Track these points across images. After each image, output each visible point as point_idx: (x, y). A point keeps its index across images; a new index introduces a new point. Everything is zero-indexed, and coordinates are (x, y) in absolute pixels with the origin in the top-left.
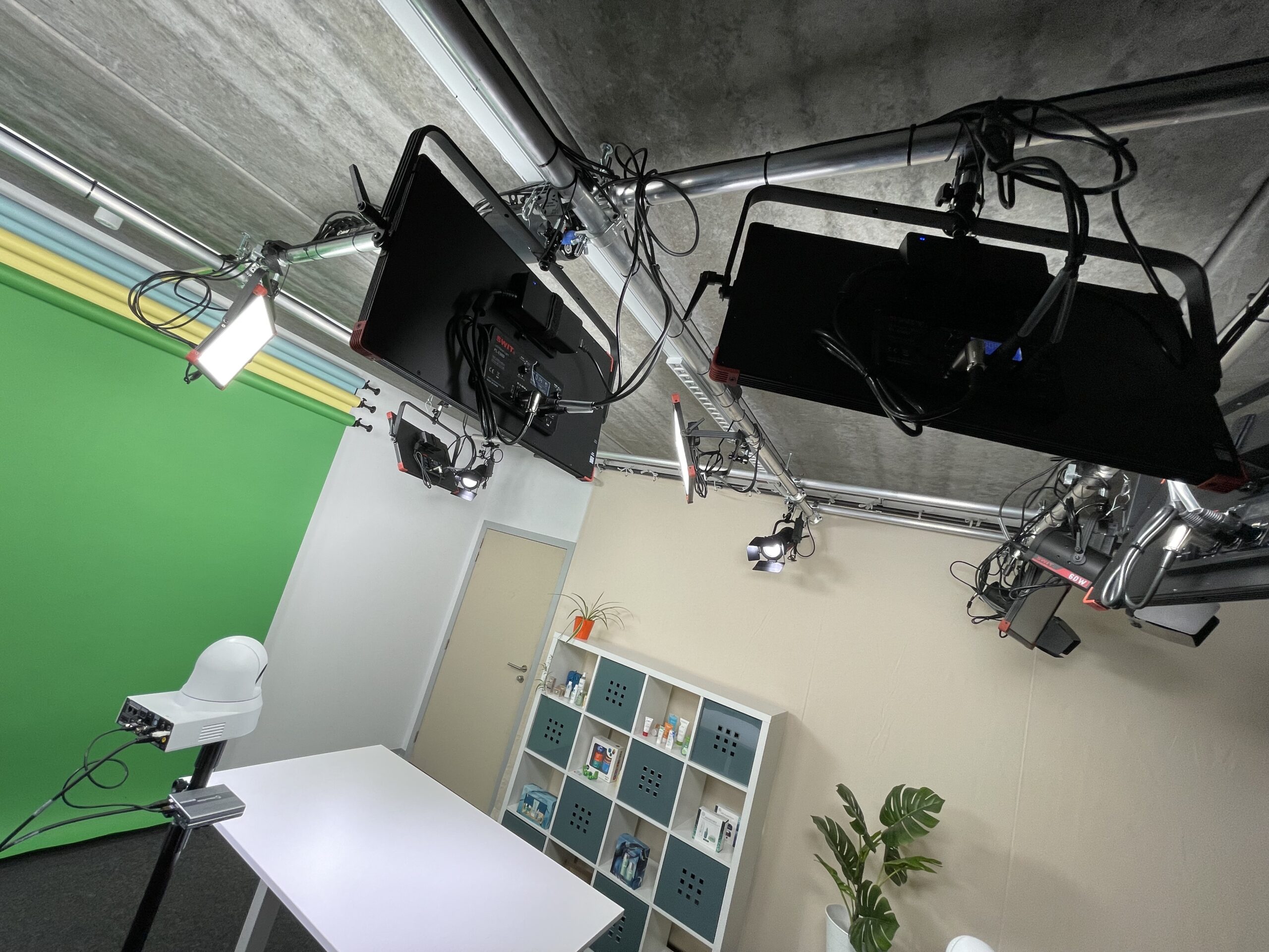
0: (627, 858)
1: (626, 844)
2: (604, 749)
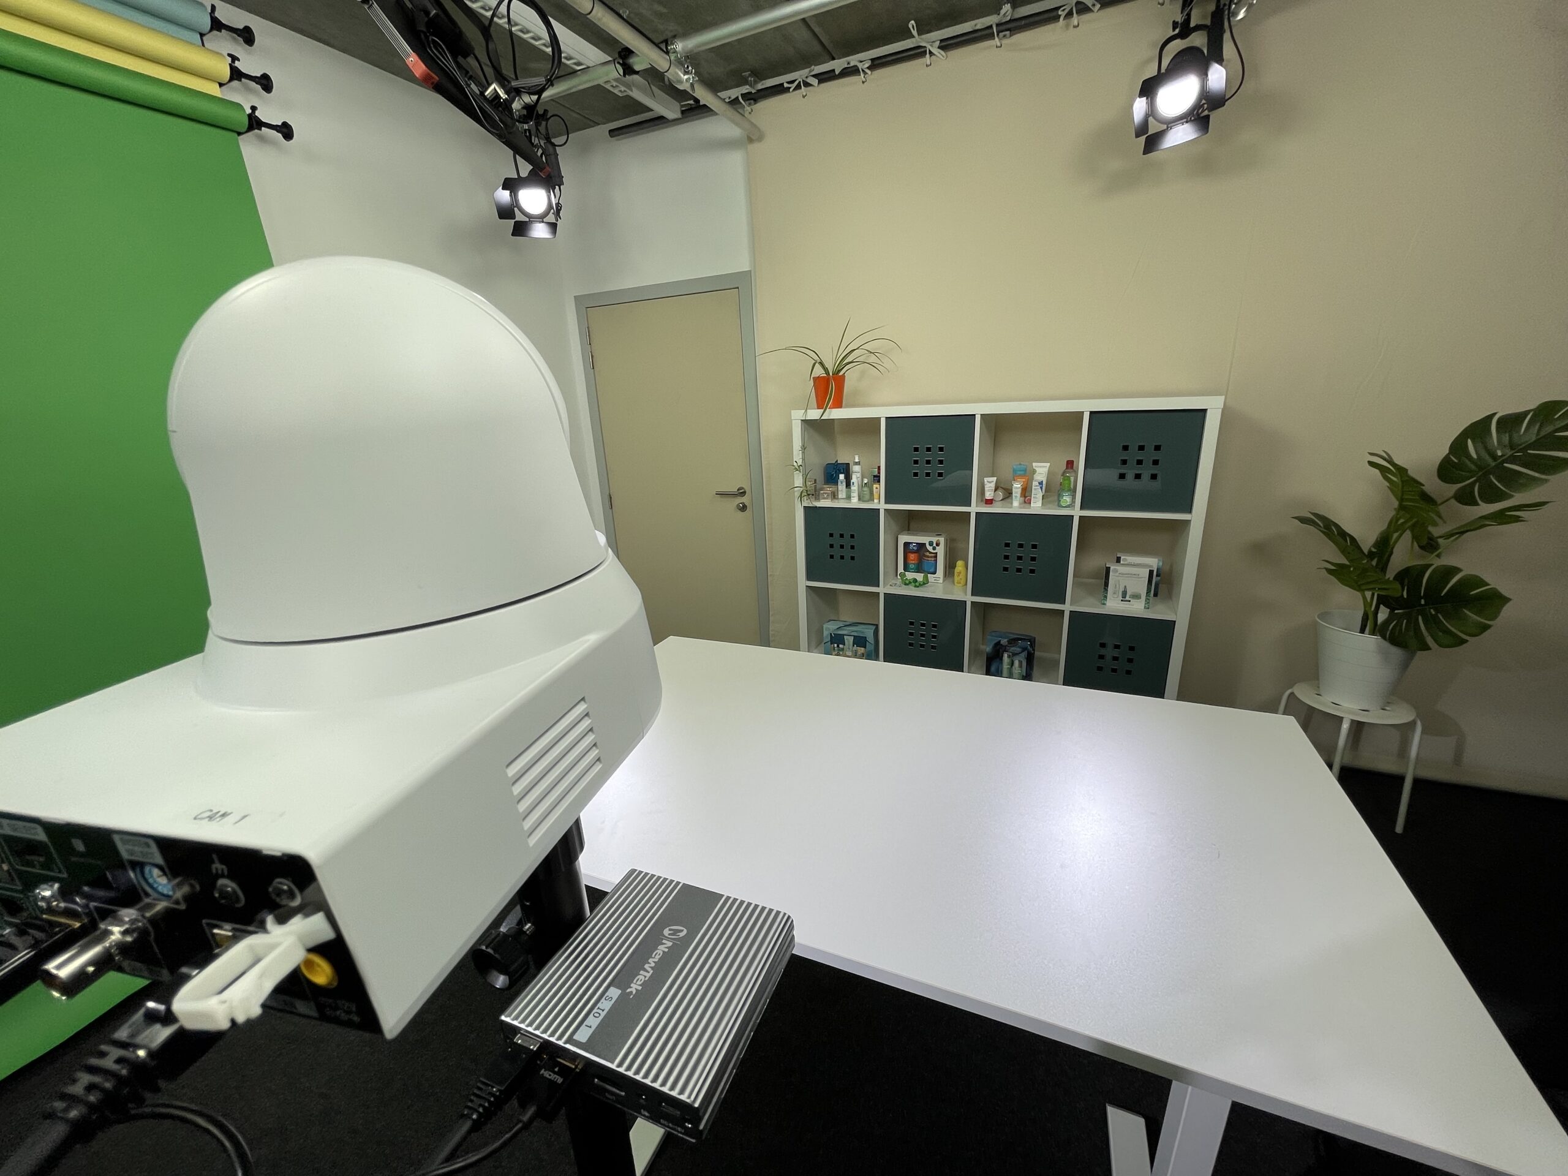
0: (1009, 656)
1: (1002, 642)
2: (921, 546)
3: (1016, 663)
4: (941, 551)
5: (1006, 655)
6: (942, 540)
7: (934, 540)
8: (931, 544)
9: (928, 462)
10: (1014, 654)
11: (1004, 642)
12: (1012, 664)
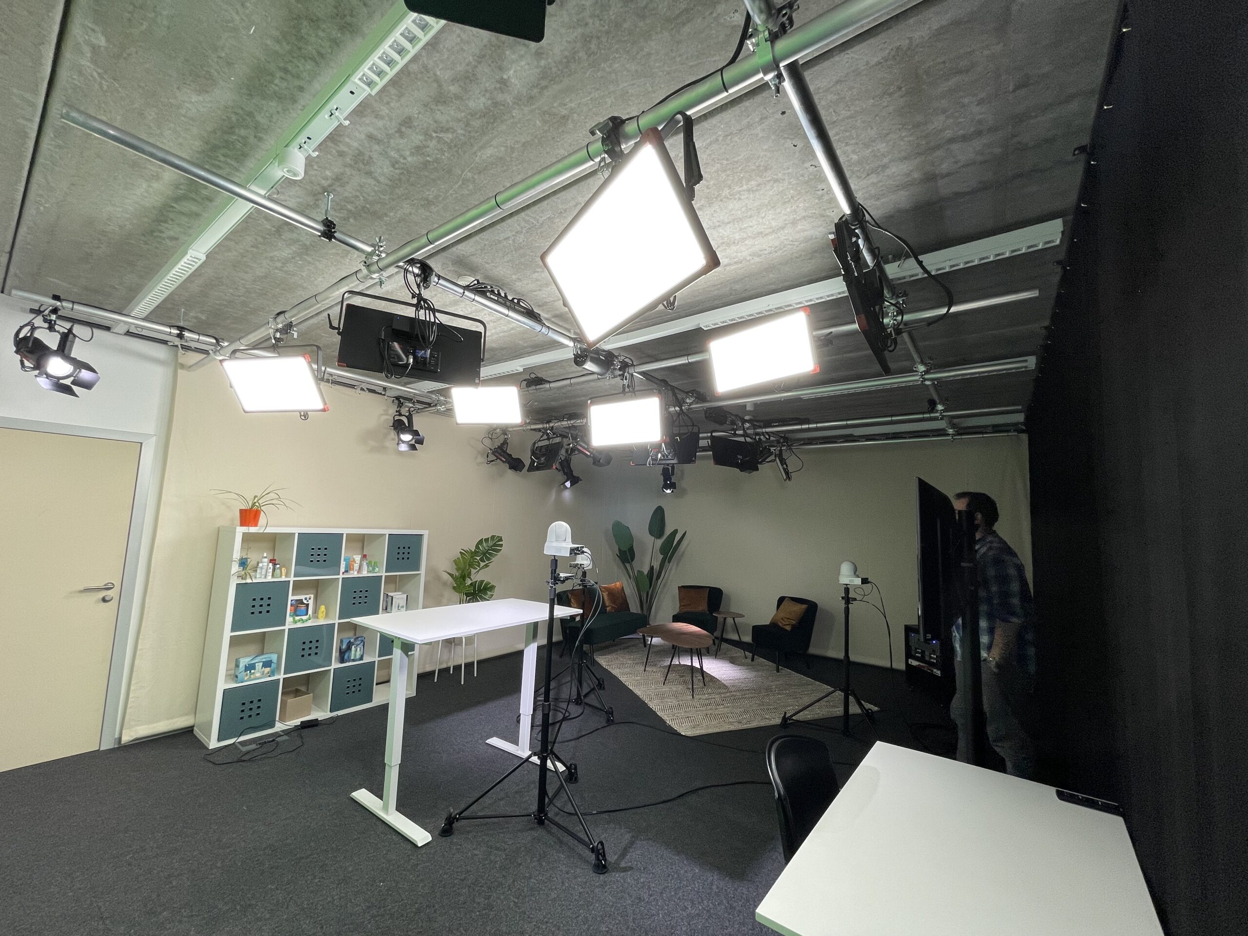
3: (358, 649)
4: (311, 602)
5: (353, 647)
6: (312, 596)
7: (308, 596)
8: (306, 599)
9: (319, 555)
10: (357, 645)
11: (352, 640)
12: (356, 650)
